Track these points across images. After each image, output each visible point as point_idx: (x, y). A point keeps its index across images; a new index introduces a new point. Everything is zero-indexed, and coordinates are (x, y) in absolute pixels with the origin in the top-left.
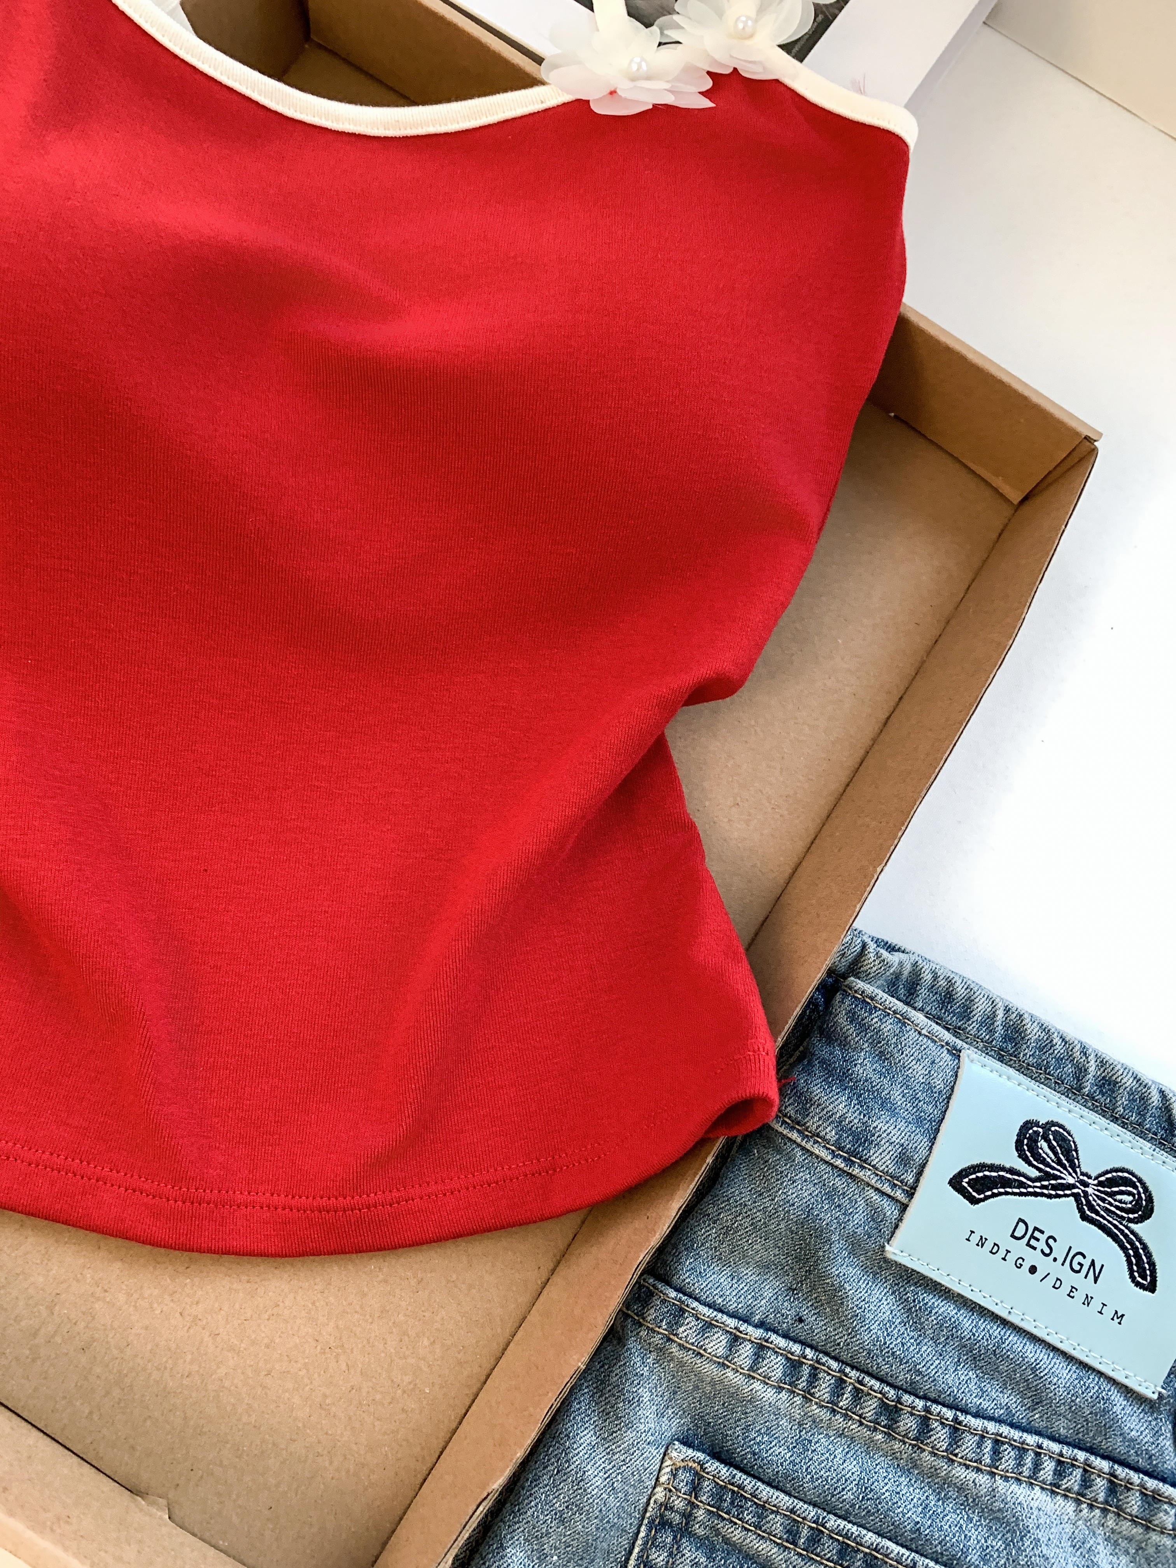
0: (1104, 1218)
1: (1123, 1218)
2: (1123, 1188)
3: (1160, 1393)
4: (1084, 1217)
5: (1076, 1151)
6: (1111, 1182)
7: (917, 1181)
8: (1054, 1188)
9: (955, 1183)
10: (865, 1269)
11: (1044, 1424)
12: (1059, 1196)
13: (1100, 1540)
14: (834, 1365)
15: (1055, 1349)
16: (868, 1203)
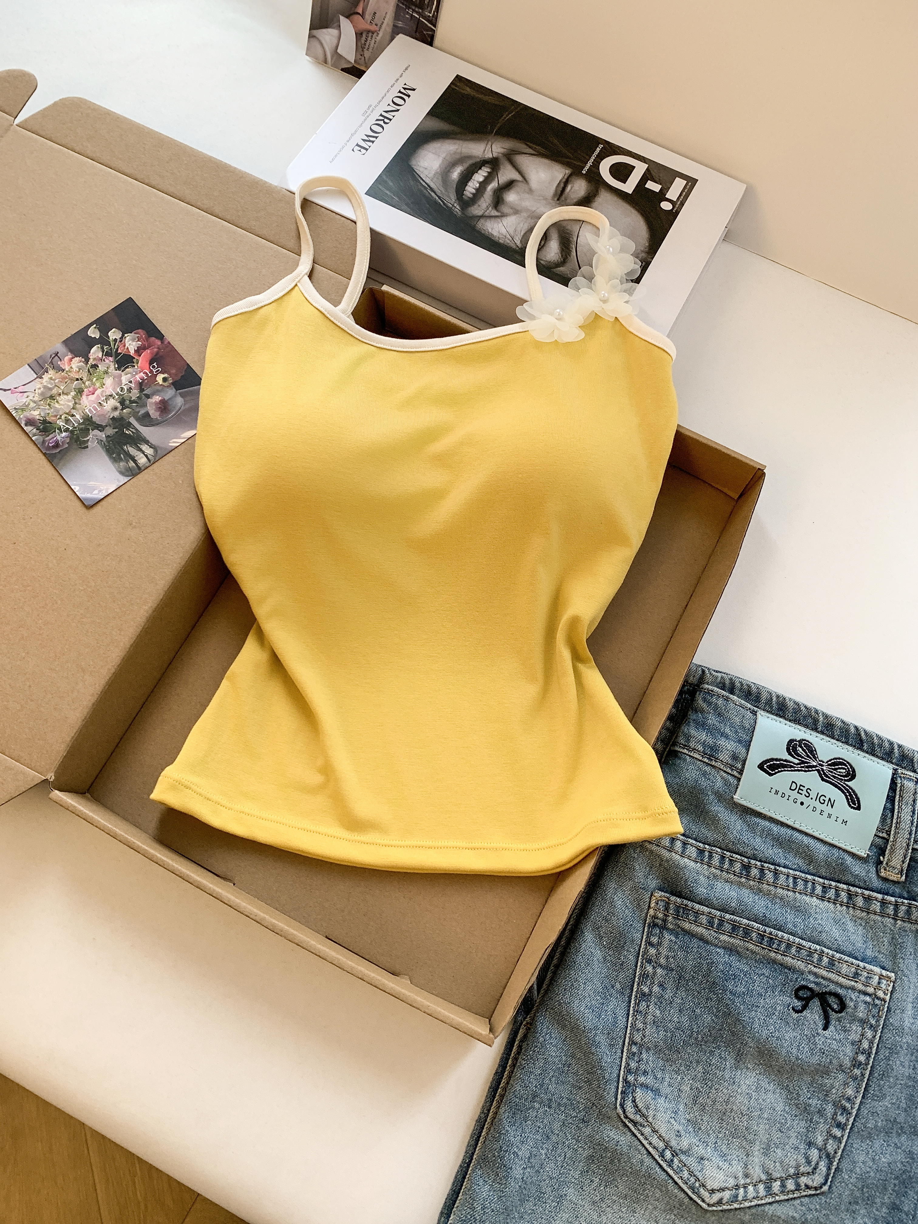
0: (833, 780)
1: (842, 780)
2: (840, 766)
3: (868, 854)
4: (823, 780)
5: (815, 750)
6: (834, 764)
7: (743, 767)
8: (807, 767)
9: (761, 767)
10: (726, 808)
11: (815, 871)
12: (810, 771)
13: (848, 919)
14: (719, 850)
15: (818, 839)
16: (722, 778)
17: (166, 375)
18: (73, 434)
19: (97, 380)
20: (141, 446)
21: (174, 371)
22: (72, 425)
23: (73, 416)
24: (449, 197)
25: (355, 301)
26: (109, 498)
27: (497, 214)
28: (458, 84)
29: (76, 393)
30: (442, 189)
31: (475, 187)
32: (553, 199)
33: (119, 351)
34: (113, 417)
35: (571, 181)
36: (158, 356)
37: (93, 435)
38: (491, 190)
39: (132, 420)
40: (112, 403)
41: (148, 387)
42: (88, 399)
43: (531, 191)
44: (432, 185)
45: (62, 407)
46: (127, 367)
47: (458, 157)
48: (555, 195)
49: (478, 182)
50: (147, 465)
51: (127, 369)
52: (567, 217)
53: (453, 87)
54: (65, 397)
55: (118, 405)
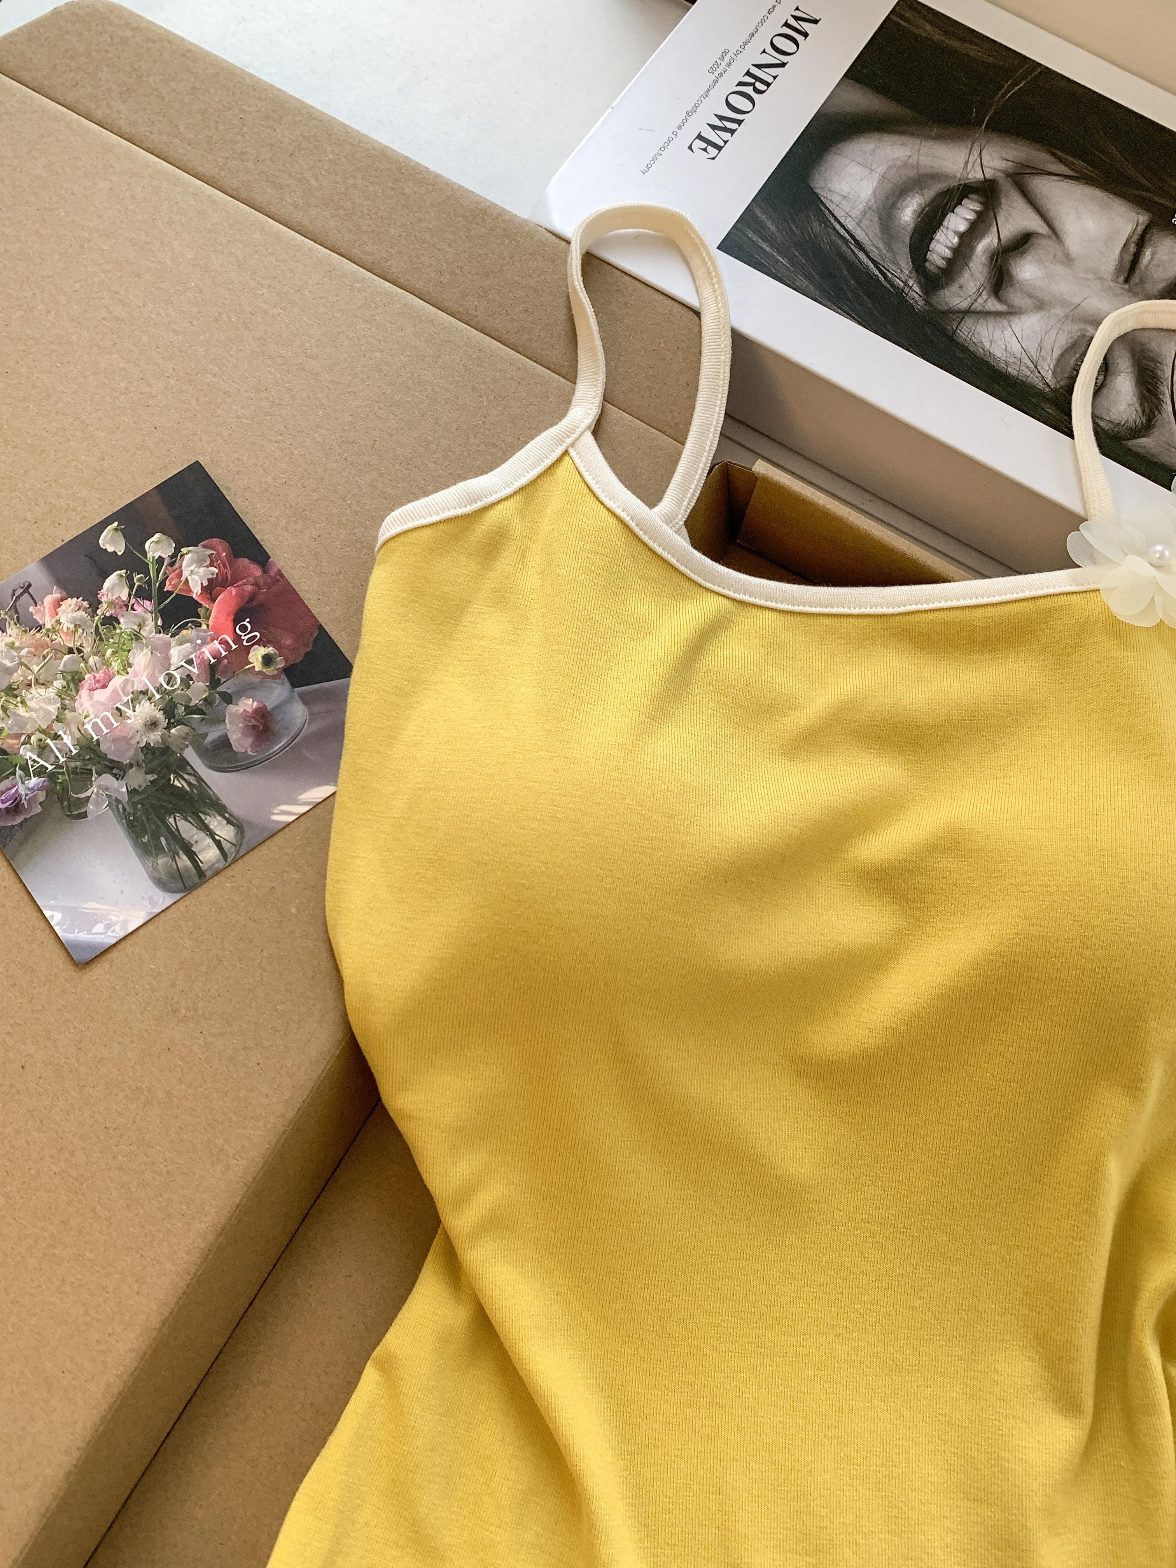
17: (270, 650)
18: (56, 783)
19: (114, 653)
20: (208, 820)
21: (288, 642)
22: (53, 759)
23: (56, 737)
24: (897, 264)
25: (693, 495)
26: (129, 941)
27: (1000, 307)
28: (907, 15)
29: (65, 683)
30: (881, 245)
31: (949, 244)
32: (1115, 280)
33: (168, 588)
34: (148, 744)
35: (1150, 240)
36: (254, 603)
37: (99, 787)
38: (984, 252)
39: (190, 755)
40: (146, 710)
41: (230, 674)
42: (91, 697)
43: (1068, 259)
44: (860, 235)
45: (34, 715)
46: (184, 626)
47: (912, 173)
48: (1119, 269)
49: (955, 232)
50: (220, 865)
51: (184, 632)
52: (1151, 322)
53: (895, 19)
54: (42, 691)
55: (160, 715)
